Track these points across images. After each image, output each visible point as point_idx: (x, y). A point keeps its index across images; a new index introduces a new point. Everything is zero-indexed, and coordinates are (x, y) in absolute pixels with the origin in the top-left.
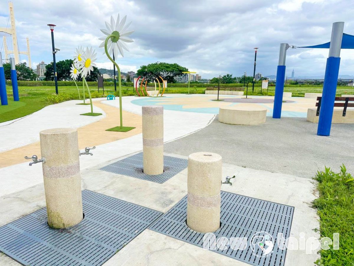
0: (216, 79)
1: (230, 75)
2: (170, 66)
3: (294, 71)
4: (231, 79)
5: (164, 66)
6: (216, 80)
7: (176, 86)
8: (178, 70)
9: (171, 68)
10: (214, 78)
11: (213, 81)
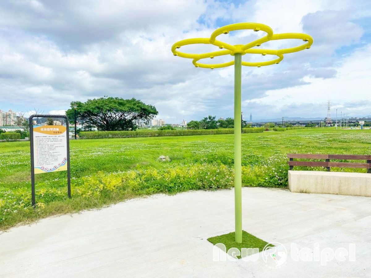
0: (196, 122)
1: (213, 117)
2: (125, 102)
3: (252, 115)
4: (213, 122)
5: (115, 103)
6: (195, 124)
7: (137, 135)
8: (139, 108)
9: (127, 105)
10: (192, 121)
11: (191, 126)
